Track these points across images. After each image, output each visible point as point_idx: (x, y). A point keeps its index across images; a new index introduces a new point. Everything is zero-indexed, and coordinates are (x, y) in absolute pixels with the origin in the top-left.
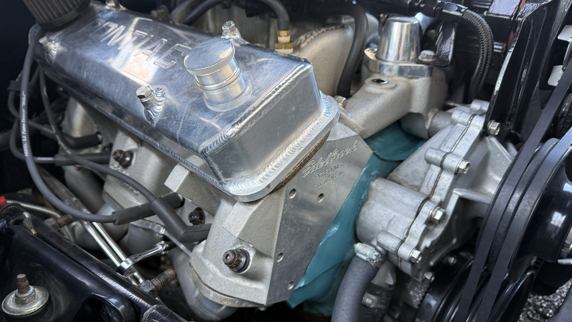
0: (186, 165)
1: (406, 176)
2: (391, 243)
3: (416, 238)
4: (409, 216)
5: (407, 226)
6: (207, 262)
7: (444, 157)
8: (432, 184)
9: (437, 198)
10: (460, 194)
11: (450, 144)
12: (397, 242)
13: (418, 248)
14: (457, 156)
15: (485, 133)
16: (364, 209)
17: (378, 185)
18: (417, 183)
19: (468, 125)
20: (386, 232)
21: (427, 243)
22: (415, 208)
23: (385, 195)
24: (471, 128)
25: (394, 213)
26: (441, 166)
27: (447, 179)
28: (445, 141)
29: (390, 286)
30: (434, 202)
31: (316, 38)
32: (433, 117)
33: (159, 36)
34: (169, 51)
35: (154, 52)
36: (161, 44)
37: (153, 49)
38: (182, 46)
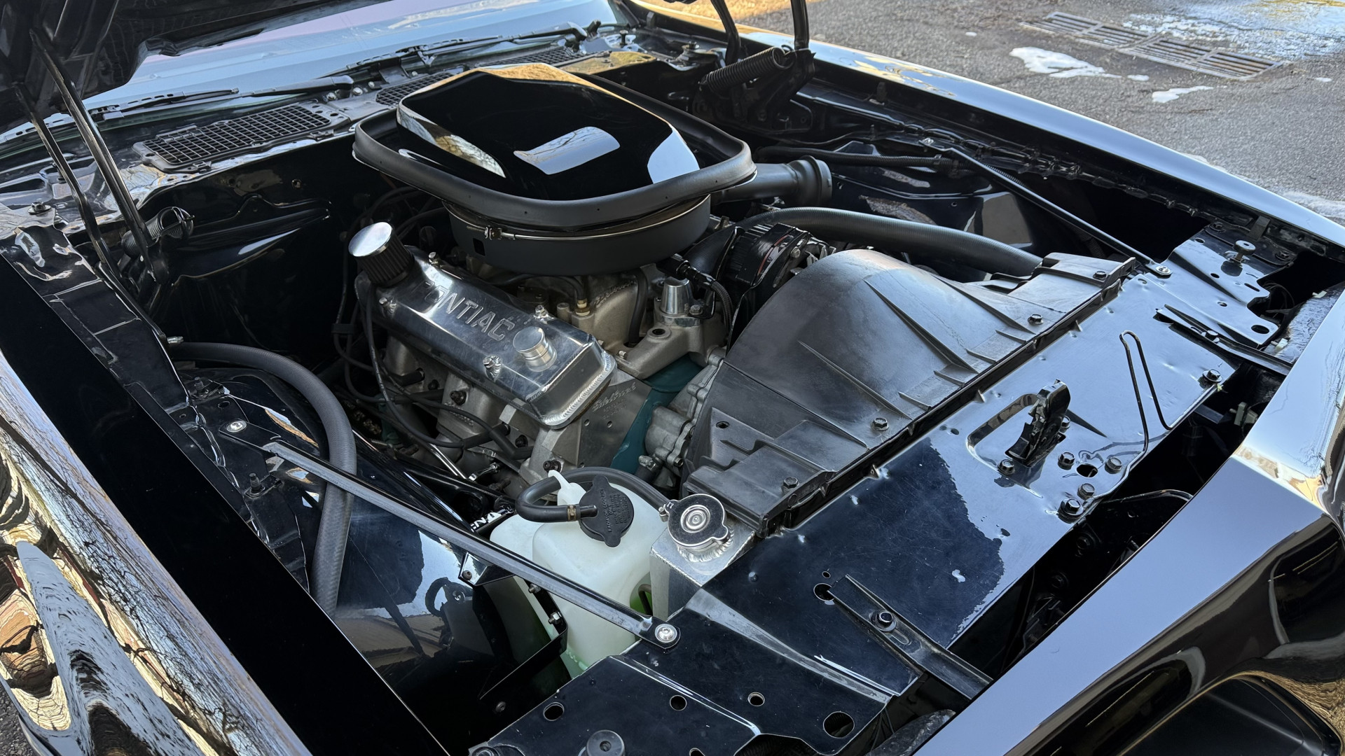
0: (514, 405)
1: (679, 404)
2: (662, 453)
3: (679, 449)
4: (676, 435)
5: (673, 441)
8: (692, 411)
9: (695, 420)
11: (704, 381)
12: (667, 453)
13: (680, 456)
16: (649, 430)
17: (659, 412)
18: (685, 409)
19: (718, 366)
20: (661, 447)
22: (680, 428)
23: (662, 419)
25: (667, 433)
26: (696, 396)
27: (700, 406)
30: (692, 424)
31: (608, 299)
32: (711, 353)
33: (488, 309)
34: (498, 325)
35: (487, 325)
36: (492, 317)
37: (486, 321)
38: (507, 320)
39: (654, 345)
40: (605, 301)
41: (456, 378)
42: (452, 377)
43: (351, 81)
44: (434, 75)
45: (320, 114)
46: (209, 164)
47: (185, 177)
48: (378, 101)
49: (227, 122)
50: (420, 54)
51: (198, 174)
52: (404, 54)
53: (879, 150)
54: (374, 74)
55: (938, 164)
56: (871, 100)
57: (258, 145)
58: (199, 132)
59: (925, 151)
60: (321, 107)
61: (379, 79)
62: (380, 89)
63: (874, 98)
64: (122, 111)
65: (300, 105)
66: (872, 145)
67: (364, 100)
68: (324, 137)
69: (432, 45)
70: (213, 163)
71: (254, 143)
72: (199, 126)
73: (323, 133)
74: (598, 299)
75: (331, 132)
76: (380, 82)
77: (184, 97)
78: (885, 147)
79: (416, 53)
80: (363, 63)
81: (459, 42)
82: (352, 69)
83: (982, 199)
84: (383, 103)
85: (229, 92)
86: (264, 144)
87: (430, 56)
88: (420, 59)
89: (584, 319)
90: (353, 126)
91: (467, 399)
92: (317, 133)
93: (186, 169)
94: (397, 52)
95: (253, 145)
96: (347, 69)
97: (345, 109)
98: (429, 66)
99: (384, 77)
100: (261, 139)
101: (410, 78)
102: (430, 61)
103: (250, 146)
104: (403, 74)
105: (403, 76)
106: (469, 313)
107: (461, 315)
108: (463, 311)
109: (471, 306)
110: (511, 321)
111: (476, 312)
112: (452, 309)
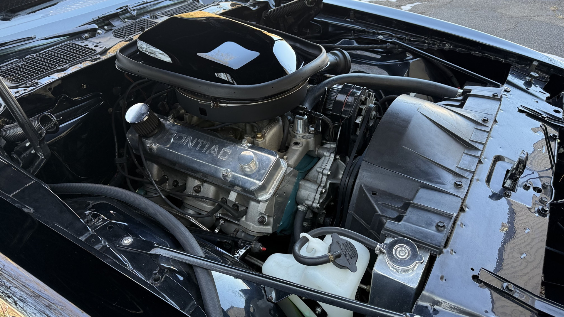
0: (236, 191)
1: (311, 177)
2: (309, 203)
3: (317, 200)
4: (314, 193)
5: (314, 196)
6: (249, 223)
7: (323, 171)
8: (320, 180)
9: (322, 185)
10: (330, 182)
11: (324, 165)
12: (312, 202)
13: (318, 203)
14: (327, 170)
15: (335, 159)
16: (298, 192)
17: (302, 182)
18: (316, 180)
19: (329, 157)
20: (308, 200)
21: (321, 201)
22: (316, 189)
23: (305, 186)
24: (330, 158)
25: (309, 192)
26: (322, 173)
27: (325, 178)
28: (322, 164)
29: (311, 217)
30: (322, 186)
31: (270, 130)
32: (318, 150)
33: (213, 143)
34: (222, 151)
35: (216, 152)
36: (217, 148)
37: (214, 150)
38: (226, 149)
39: (296, 150)
40: (269, 132)
41: (193, 179)
42: (190, 179)
43: (97, 27)
44: (137, 20)
45: (88, 47)
46: (36, 81)
47: (24, 90)
48: (115, 37)
49: (35, 54)
50: (129, 9)
51: (32, 88)
52: (120, 10)
53: (358, 42)
54: (106, 22)
55: (389, 47)
56: (347, 19)
57: (61, 68)
58: (21, 62)
59: (379, 41)
60: (86, 43)
61: (109, 24)
62: (112, 30)
63: (349, 18)
65: (73, 42)
66: (353, 40)
67: (107, 37)
68: (96, 59)
69: (133, 5)
70: (38, 80)
71: (59, 66)
72: (19, 58)
73: (95, 57)
74: (264, 131)
75: (99, 56)
76: (110, 26)
77: (6, 43)
78: (359, 41)
79: (127, 9)
80: (101, 17)
81: (146, 2)
82: (96, 20)
83: (409, 62)
84: (118, 38)
85: (31, 38)
86: (64, 66)
87: (134, 10)
88: (129, 12)
89: (261, 142)
90: (108, 52)
91: (202, 189)
92: (92, 57)
93: (24, 86)
94: (117, 10)
95: (58, 67)
96: (93, 20)
97: (99, 43)
98: (134, 16)
99: (112, 23)
100: (61, 64)
101: (125, 23)
102: (134, 13)
103: (57, 68)
104: (121, 21)
105: (121, 22)
106: (203, 146)
107: (198, 148)
108: (199, 146)
109: (203, 143)
110: (229, 149)
111: (207, 146)
112: (192, 145)
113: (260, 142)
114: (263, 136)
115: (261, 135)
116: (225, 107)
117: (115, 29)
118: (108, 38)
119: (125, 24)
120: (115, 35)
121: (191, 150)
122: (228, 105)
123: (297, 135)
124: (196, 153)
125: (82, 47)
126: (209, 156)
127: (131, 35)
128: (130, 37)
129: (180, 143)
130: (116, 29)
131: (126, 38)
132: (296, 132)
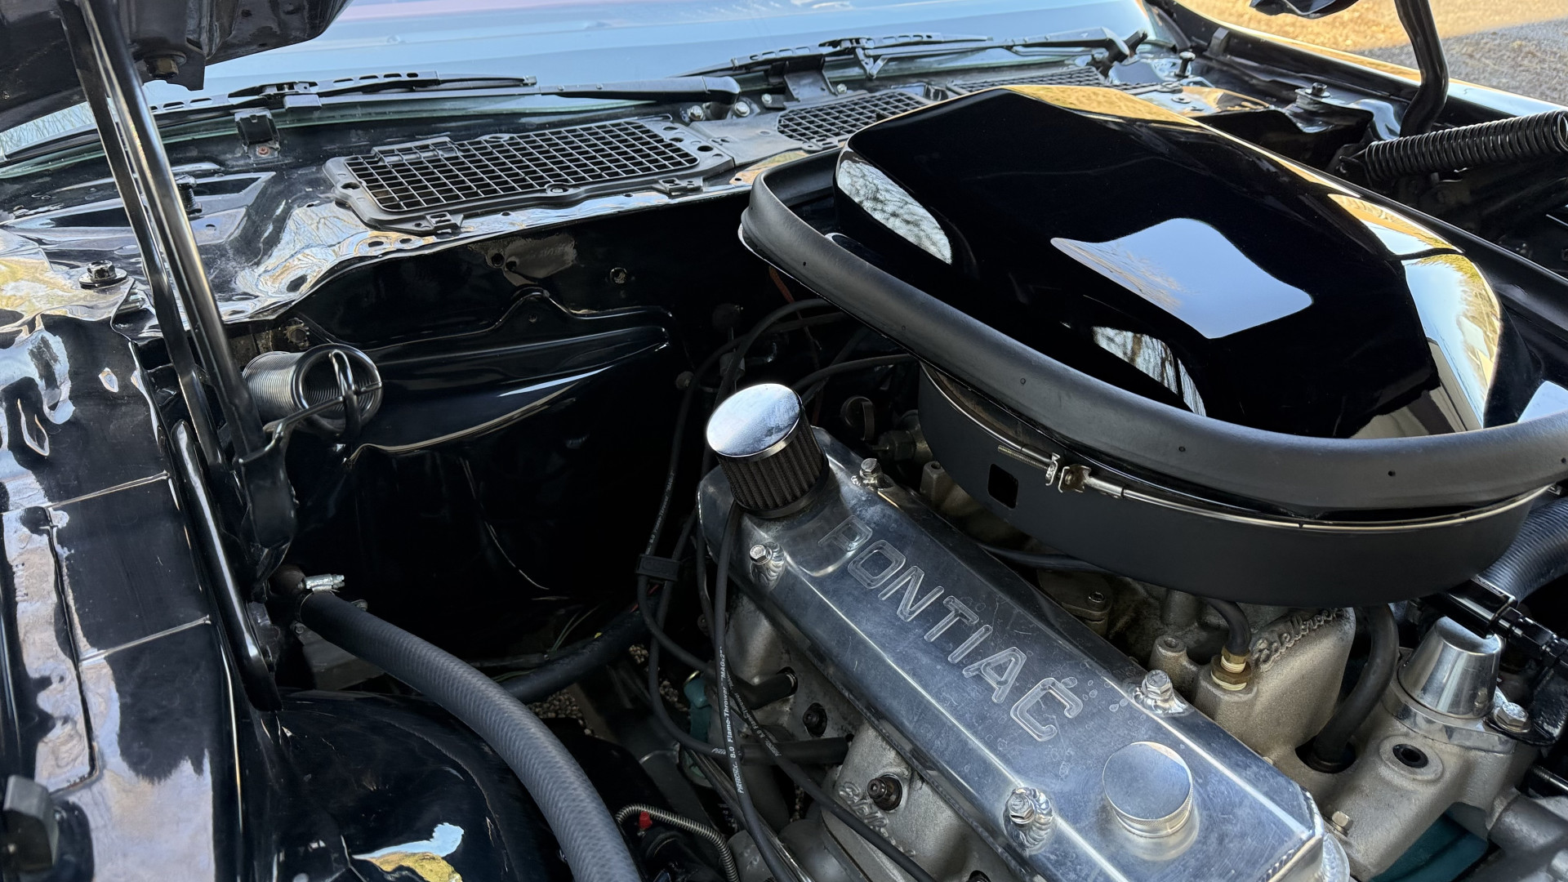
31: (1290, 651)
32: (1506, 810)
33: (1006, 635)
34: (1035, 692)
35: (1006, 682)
36: (1016, 663)
37: (1000, 669)
38: (1060, 685)
39: (1403, 794)
40: (1282, 657)
41: (879, 742)
42: (873, 739)
43: (736, 88)
44: (877, 94)
45: (678, 145)
46: (457, 219)
47: (404, 241)
48: (782, 132)
49: (506, 136)
50: (860, 52)
51: (432, 239)
52: (830, 49)
54: (774, 81)
57: (558, 192)
58: (451, 150)
60: (681, 131)
61: (781, 91)
62: (783, 109)
64: (321, 95)
65: (641, 122)
67: (758, 126)
69: (880, 40)
70: (466, 217)
71: (553, 187)
72: (454, 139)
73: (684, 184)
74: (1262, 645)
75: (698, 182)
76: (781, 97)
77: (436, 82)
79: (852, 51)
80: (761, 58)
81: (925, 39)
82: (741, 67)
84: (791, 137)
85: (519, 82)
86: (571, 191)
87: (876, 58)
88: (857, 63)
89: (1235, 698)
90: (738, 175)
91: (903, 802)
92: (672, 182)
93: (410, 226)
94: (821, 45)
95: (548, 191)
96: (731, 65)
97: (723, 140)
98: (870, 78)
99: (791, 89)
100: (566, 181)
101: (834, 94)
102: (874, 68)
103: (544, 191)
104: (825, 87)
105: (823, 90)
106: (957, 634)
107: (936, 632)
108: (941, 624)
109: (962, 615)
110: (1071, 689)
111: (975, 636)
112: (914, 612)
113: (1226, 698)
114: (1250, 674)
115: (1240, 668)
116: (1110, 496)
117: (791, 109)
118: (759, 131)
119: (834, 97)
120: (786, 126)
121: (904, 628)
122: (1129, 493)
123: (1421, 715)
124: (919, 655)
125: (662, 141)
126: (974, 692)
127: (837, 134)
128: (828, 140)
129: (869, 585)
130: (795, 109)
131: (814, 140)
132: (1417, 694)
